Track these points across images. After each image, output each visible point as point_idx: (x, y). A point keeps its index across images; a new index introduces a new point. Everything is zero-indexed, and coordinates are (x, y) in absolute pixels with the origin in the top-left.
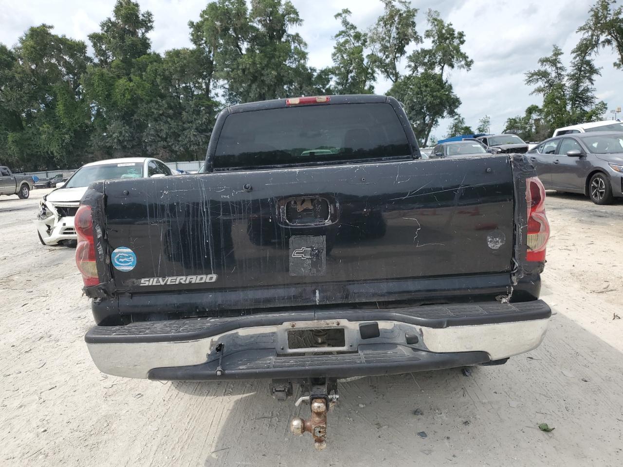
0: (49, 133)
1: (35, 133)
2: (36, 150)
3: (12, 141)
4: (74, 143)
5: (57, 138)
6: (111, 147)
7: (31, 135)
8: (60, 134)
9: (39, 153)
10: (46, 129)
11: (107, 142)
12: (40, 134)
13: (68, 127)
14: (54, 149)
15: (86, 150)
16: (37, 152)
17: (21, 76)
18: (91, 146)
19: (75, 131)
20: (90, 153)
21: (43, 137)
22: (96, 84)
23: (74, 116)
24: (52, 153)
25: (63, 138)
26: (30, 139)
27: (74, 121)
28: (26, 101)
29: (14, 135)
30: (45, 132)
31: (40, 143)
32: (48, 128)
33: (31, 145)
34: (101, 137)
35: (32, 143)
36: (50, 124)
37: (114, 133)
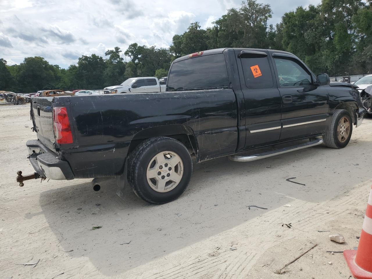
0: (327, 55)
1: (320, 55)
2: (319, 65)
3: (307, 61)
4: (341, 60)
5: (331, 57)
6: (364, 62)
7: (318, 57)
8: (333, 55)
9: (320, 67)
10: (325, 53)
11: (363, 59)
12: (322, 56)
13: (338, 50)
14: (328, 64)
15: (348, 64)
16: (319, 66)
17: (318, 22)
18: (352, 61)
19: (343, 52)
20: (350, 66)
21: (323, 57)
22: (361, 20)
23: (344, 43)
24: (327, 67)
25: (335, 58)
26: (316, 59)
27: (343, 46)
28: (318, 37)
29: (308, 57)
30: (325, 55)
31: (322, 61)
32: (327, 52)
33: (317, 63)
34: (359, 56)
35: (318, 61)
36: (329, 49)
37: (368, 52)
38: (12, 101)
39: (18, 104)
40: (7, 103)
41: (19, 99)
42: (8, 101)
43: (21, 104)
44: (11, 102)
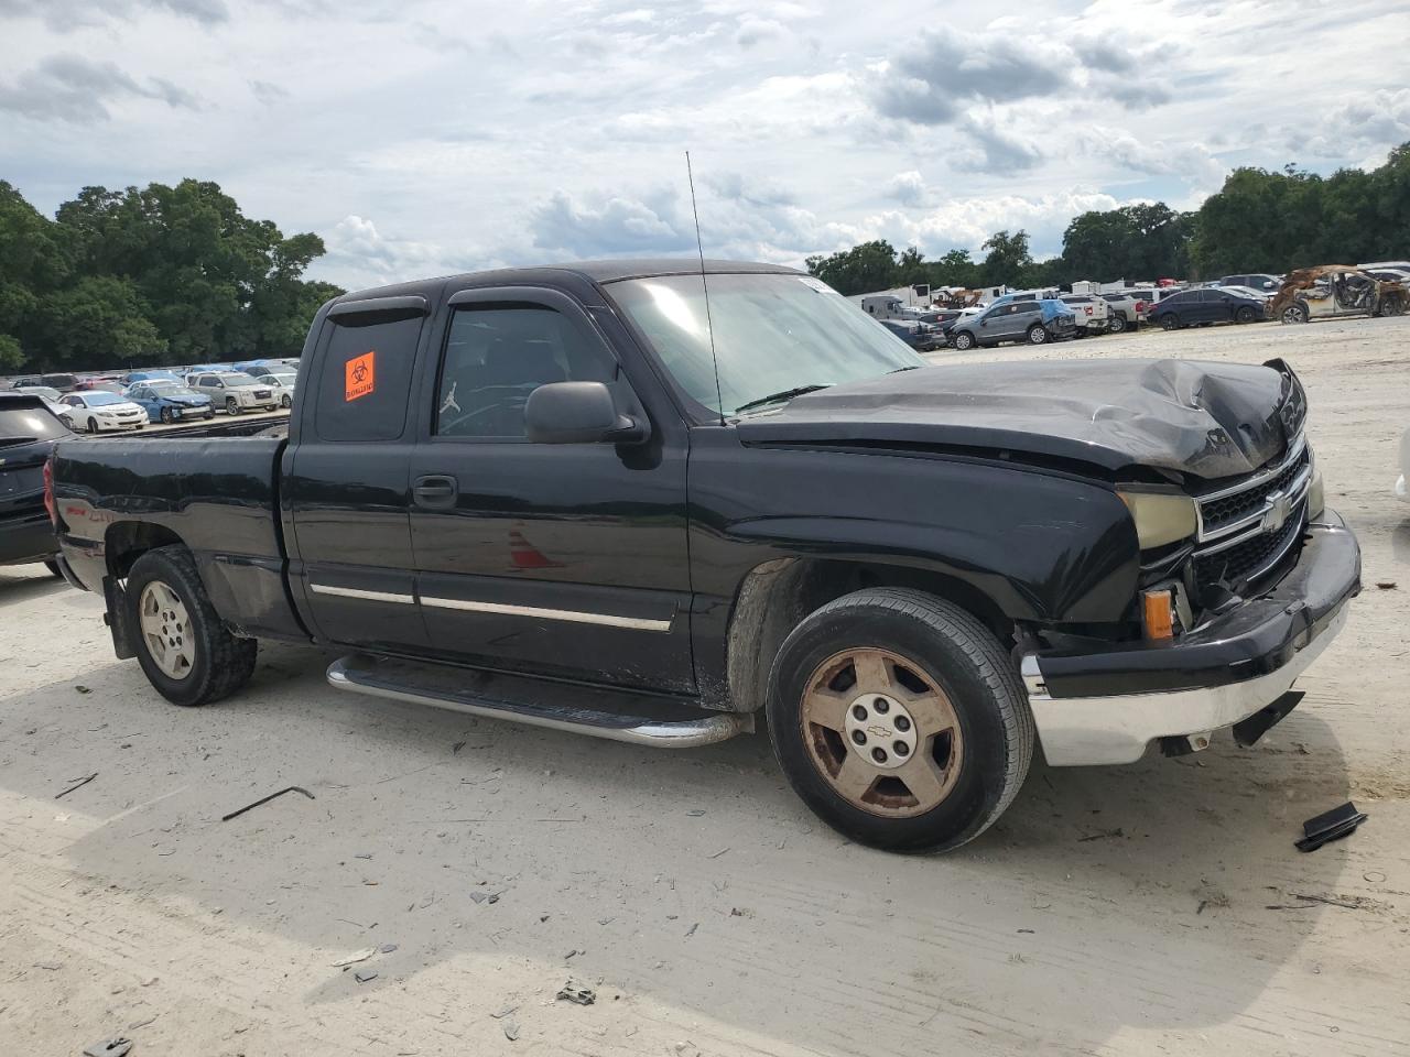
38: (1356, 304)
39: (1377, 315)
40: (1340, 310)
41: (1389, 294)
42: (1344, 305)
43: (1391, 314)
44: (1354, 307)
